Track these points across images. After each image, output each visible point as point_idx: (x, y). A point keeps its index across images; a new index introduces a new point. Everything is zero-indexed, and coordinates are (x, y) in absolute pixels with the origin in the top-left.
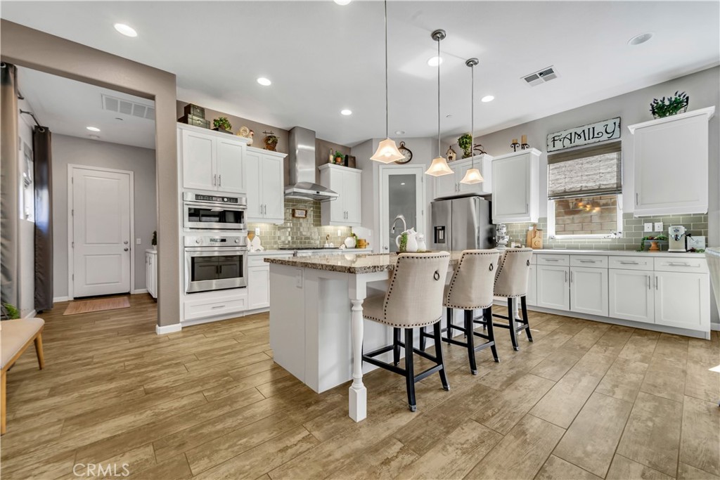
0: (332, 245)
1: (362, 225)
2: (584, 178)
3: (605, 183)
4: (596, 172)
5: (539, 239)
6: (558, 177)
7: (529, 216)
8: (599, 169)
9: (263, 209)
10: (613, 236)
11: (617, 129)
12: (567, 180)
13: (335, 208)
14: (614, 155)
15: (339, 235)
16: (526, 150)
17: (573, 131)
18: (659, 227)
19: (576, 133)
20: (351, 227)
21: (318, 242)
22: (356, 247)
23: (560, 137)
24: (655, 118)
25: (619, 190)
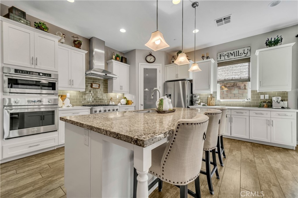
0: (114, 103)
1: (130, 93)
2: (234, 74)
3: (243, 76)
4: (239, 71)
5: (213, 101)
6: (222, 73)
7: (210, 90)
8: (240, 70)
9: (71, 82)
10: (246, 100)
11: (249, 52)
12: (226, 74)
13: (116, 84)
14: (247, 64)
15: (118, 98)
16: (208, 60)
17: (229, 52)
18: (267, 97)
19: (230, 53)
20: (124, 94)
21: (106, 101)
22: (126, 104)
23: (223, 55)
24: (267, 47)
25: (249, 80)
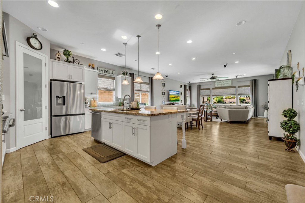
2: (107, 85)
3: (111, 88)
5: (96, 103)
8: (110, 83)
11: (115, 74)
12: (103, 84)
14: (113, 80)
16: (93, 70)
19: (106, 70)
23: (102, 70)
25: (114, 90)
